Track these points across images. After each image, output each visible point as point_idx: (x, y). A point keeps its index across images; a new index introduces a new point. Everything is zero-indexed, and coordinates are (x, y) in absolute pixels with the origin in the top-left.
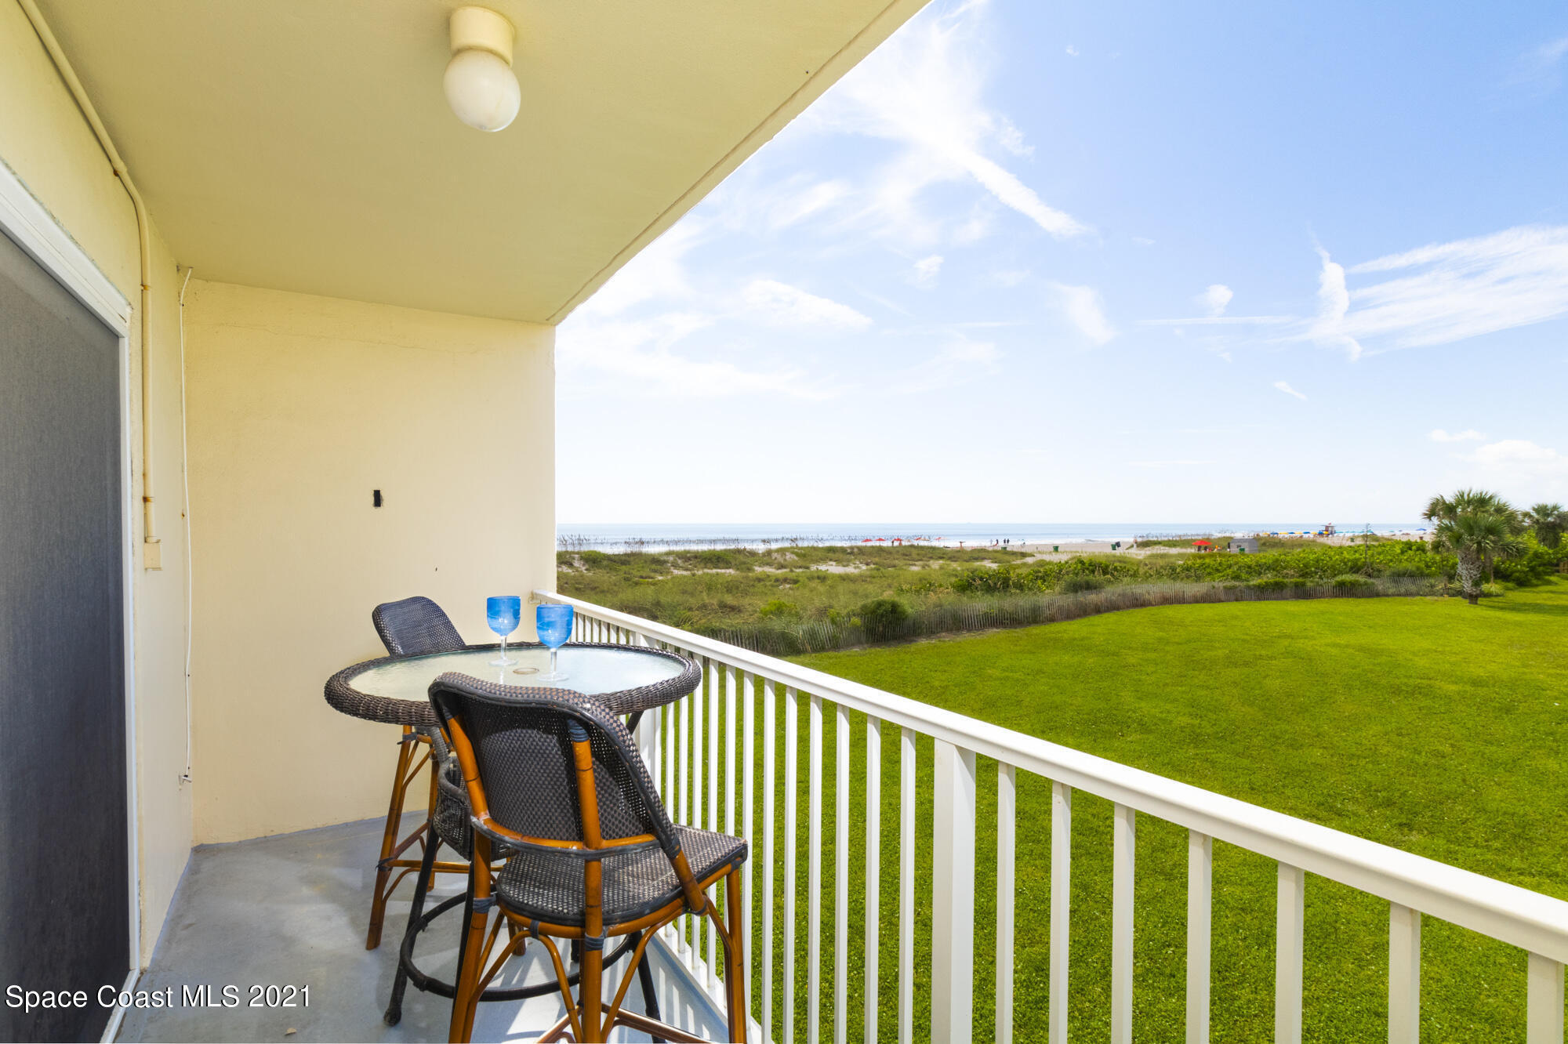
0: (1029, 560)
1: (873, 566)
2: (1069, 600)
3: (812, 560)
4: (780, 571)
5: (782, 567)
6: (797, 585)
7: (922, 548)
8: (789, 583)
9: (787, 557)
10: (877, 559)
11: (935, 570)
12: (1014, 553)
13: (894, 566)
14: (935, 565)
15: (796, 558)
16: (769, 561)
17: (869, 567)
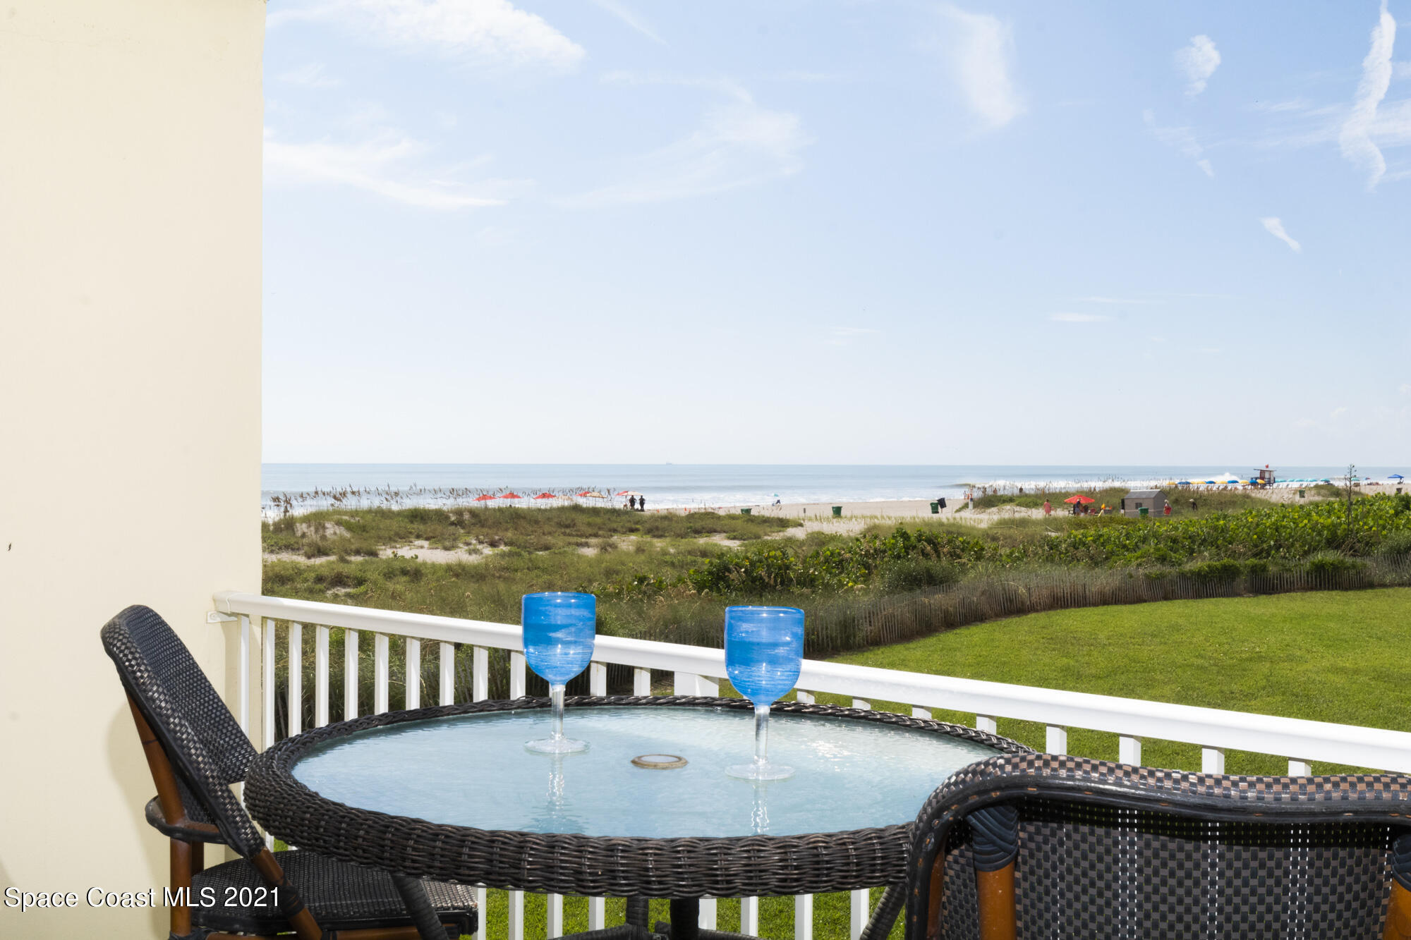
0: (799, 533)
1: (503, 548)
3: (380, 538)
4: (318, 561)
5: (321, 552)
6: (362, 589)
7: (595, 511)
8: (345, 585)
9: (329, 532)
10: (509, 534)
11: (627, 554)
12: (765, 521)
13: (547, 548)
14: (627, 543)
15: (347, 535)
16: (292, 541)
17: (496, 550)
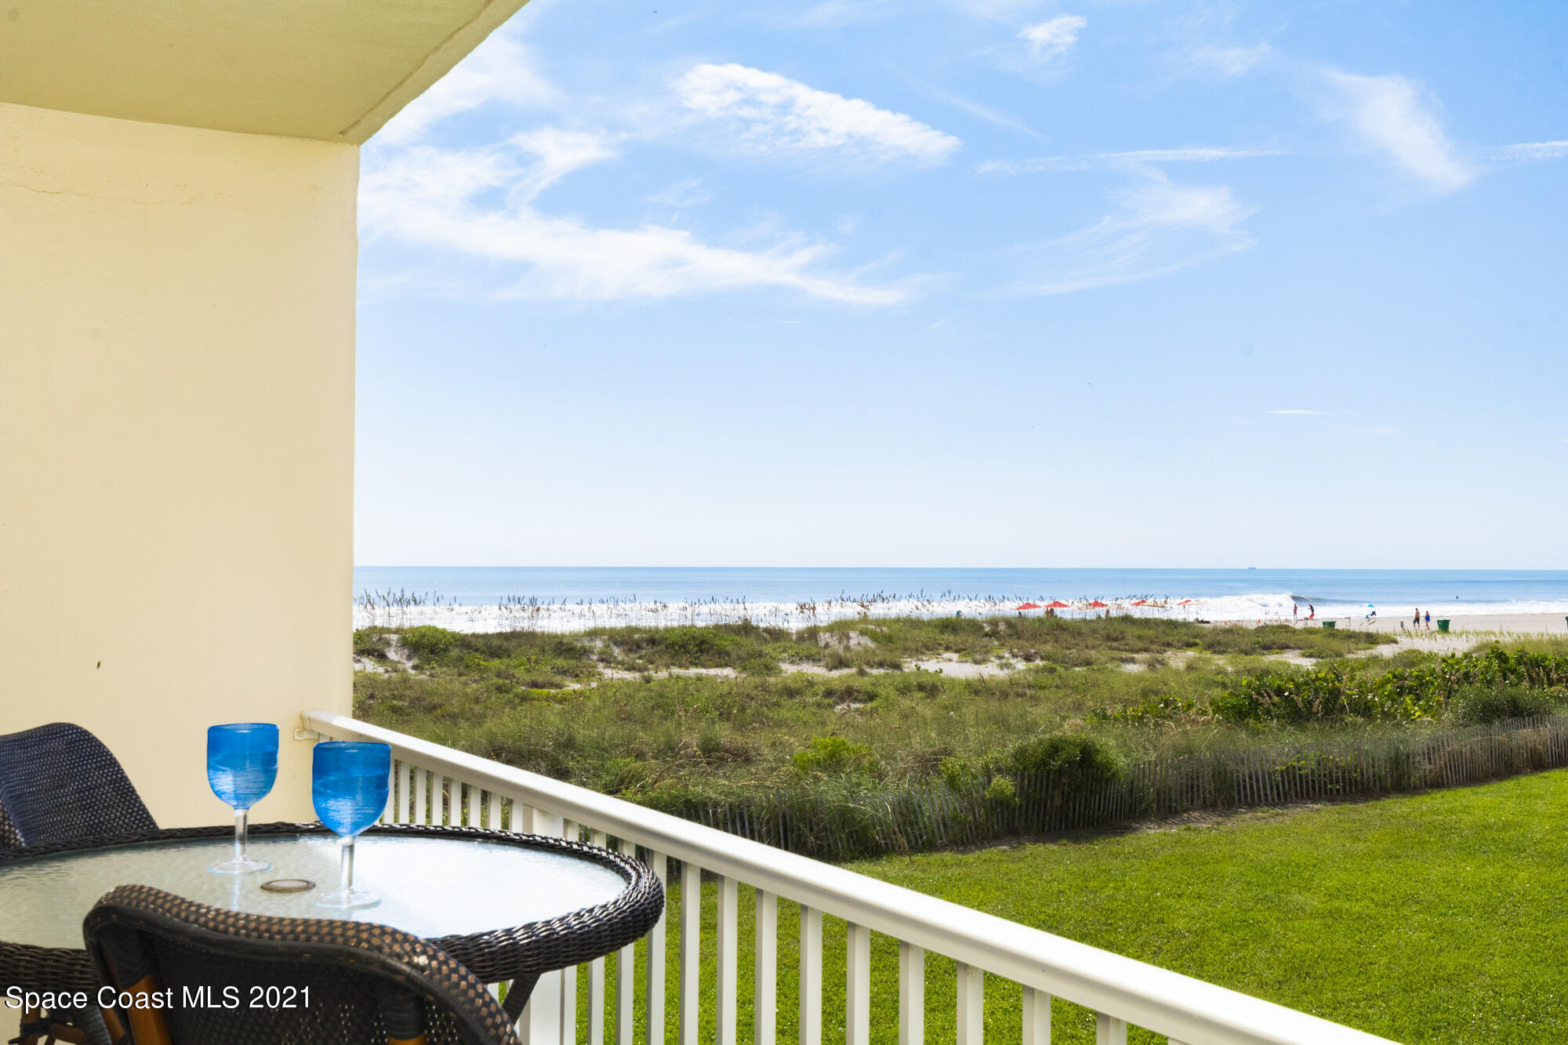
0: (1386, 651)
1: (1039, 663)
2: (1472, 741)
3: (905, 649)
4: (835, 674)
5: (841, 663)
6: (874, 704)
7: (1146, 623)
8: (855, 700)
9: (853, 643)
10: (1048, 648)
11: (1177, 672)
12: (1350, 636)
13: (1088, 663)
14: (1178, 660)
15: (872, 645)
16: (814, 651)
17: (1031, 665)
